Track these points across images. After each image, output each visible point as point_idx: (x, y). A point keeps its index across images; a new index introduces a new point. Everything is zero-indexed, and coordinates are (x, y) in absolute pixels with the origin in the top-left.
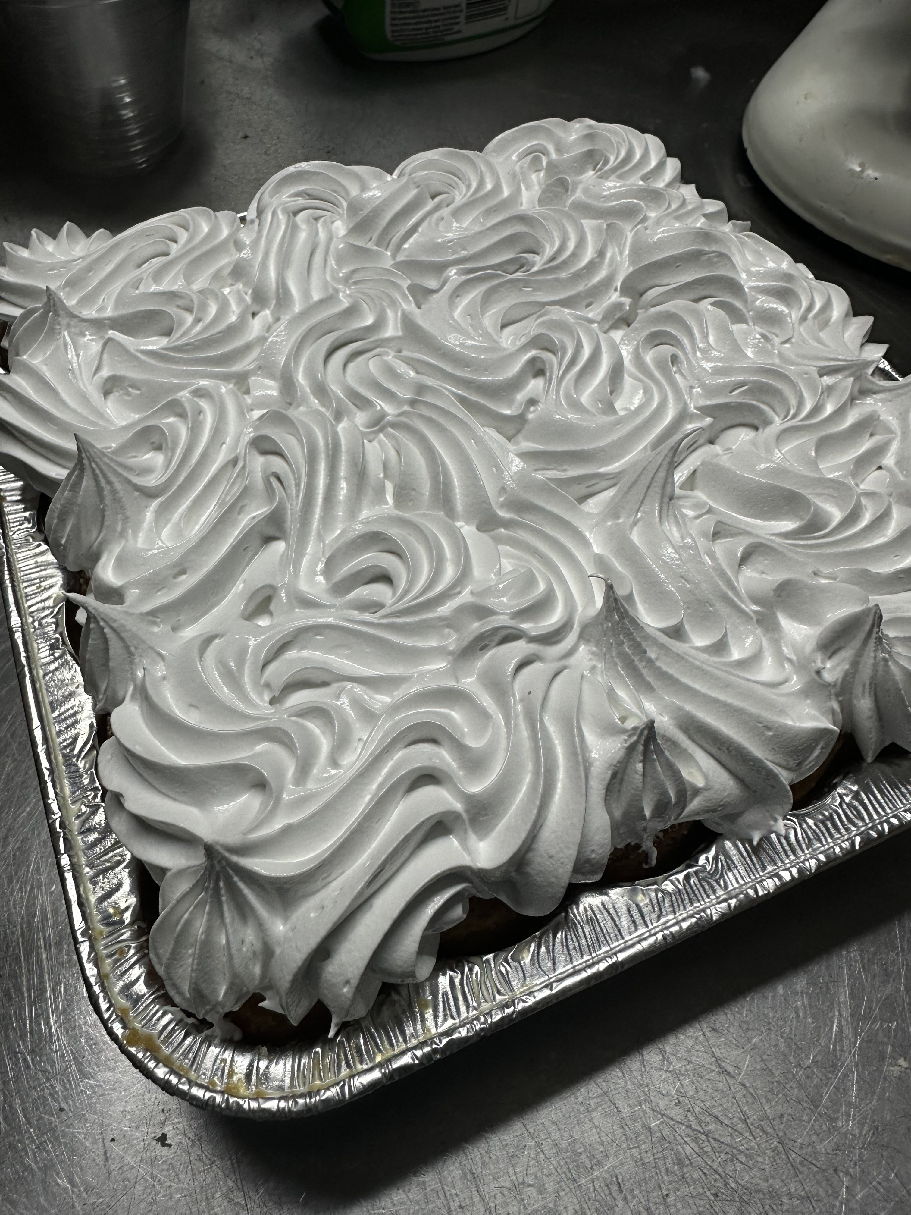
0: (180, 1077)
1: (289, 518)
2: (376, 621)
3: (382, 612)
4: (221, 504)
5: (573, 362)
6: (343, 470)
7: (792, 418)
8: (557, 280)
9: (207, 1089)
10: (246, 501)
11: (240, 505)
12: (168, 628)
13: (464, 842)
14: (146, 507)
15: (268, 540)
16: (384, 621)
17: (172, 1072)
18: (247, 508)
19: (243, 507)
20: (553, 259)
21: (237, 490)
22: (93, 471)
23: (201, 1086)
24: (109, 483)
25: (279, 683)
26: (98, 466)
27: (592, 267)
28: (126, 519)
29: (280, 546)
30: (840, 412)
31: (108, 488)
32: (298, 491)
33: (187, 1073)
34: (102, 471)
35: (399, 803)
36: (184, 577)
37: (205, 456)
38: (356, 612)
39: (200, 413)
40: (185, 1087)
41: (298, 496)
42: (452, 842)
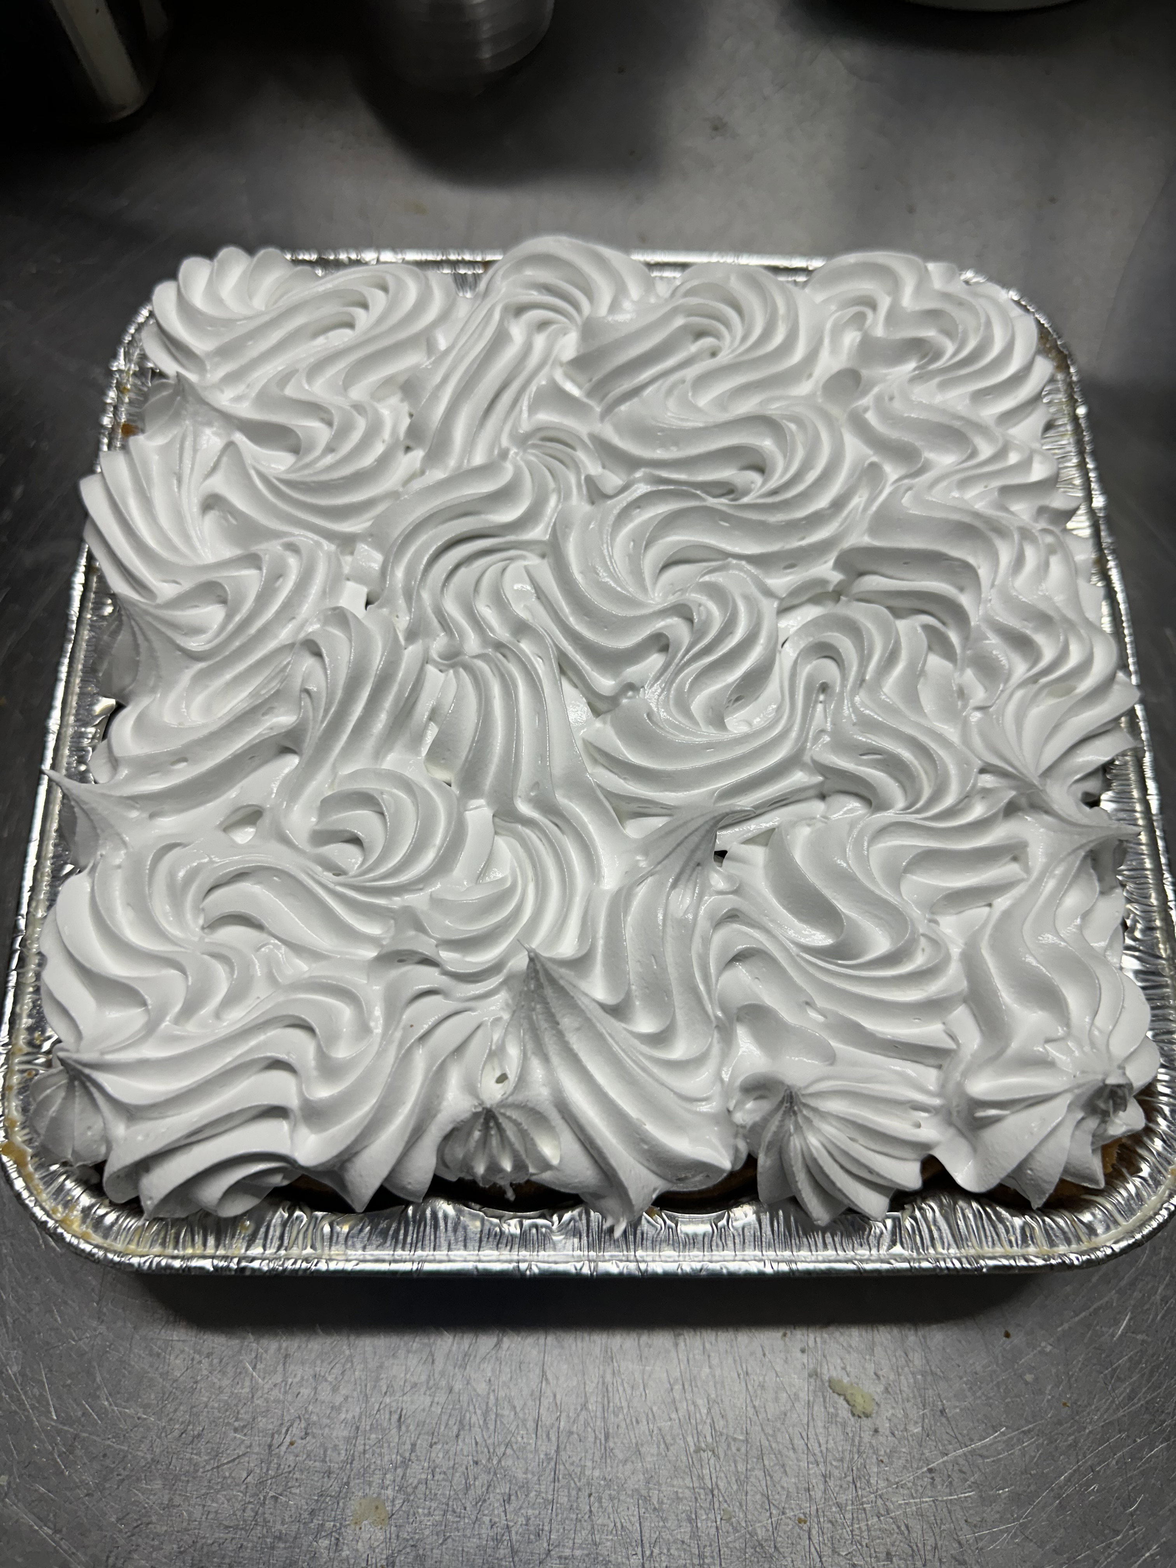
0: (31, 1194)
1: (308, 740)
2: (331, 886)
3: (341, 879)
4: (254, 694)
5: (707, 650)
6: (388, 703)
7: (917, 812)
8: (763, 524)
9: (47, 1214)
10: (276, 704)
11: (268, 706)
12: (145, 815)
13: (293, 1129)
14: (187, 668)
15: (286, 750)
16: (340, 889)
17: (27, 1188)
18: (276, 711)
19: (272, 708)
20: (774, 492)
21: (274, 685)
22: (132, 628)
23: (43, 1209)
24: (147, 639)
25: (217, 913)
26: (138, 624)
27: (817, 519)
28: (159, 677)
29: (293, 761)
30: (981, 825)
31: (146, 644)
32: (324, 717)
33: (39, 1194)
34: (141, 629)
35: (250, 1076)
36: (183, 765)
37: (264, 632)
38: (319, 869)
39: (280, 576)
40: (31, 1205)
41: (322, 722)
42: (284, 1126)
